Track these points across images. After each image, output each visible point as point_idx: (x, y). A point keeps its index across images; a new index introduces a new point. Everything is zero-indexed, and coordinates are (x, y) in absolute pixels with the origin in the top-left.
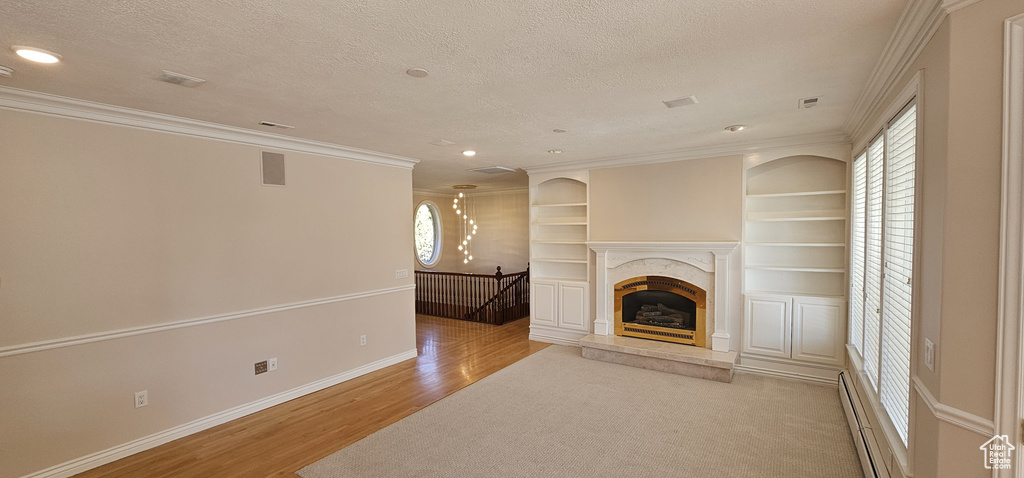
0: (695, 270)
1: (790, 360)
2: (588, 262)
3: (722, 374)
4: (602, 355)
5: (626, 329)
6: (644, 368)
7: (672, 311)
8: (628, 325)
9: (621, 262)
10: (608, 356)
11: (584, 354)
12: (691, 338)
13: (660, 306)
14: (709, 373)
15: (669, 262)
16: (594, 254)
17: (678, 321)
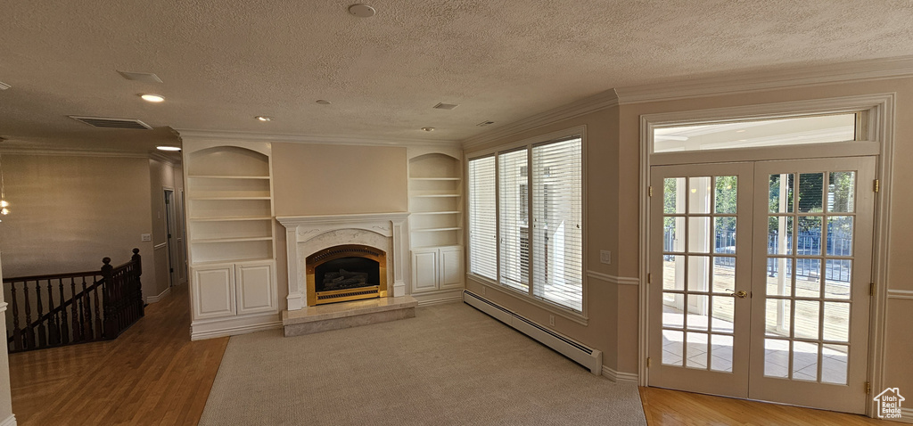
0: (377, 236)
1: (439, 291)
2: (273, 238)
3: (409, 312)
4: (307, 328)
5: (319, 298)
6: (351, 327)
7: (353, 273)
8: (321, 294)
9: (313, 235)
10: (315, 327)
11: (286, 333)
12: (376, 291)
13: (342, 271)
14: (402, 314)
15: (357, 231)
16: (282, 229)
17: (363, 280)
